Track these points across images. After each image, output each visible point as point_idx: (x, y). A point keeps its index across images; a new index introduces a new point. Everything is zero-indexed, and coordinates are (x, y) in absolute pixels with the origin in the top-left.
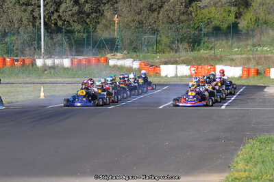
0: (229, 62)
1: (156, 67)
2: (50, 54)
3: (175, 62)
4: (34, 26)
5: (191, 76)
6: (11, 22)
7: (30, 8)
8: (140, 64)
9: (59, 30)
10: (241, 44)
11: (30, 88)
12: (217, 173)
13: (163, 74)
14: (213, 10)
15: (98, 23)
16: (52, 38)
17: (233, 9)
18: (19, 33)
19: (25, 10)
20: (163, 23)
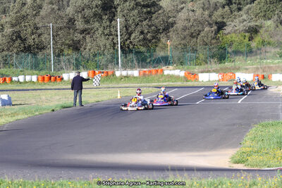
0: (245, 71)
1: (195, 75)
2: (125, 67)
3: (208, 72)
4: (114, 49)
5: (219, 81)
6: (99, 47)
7: (111, 37)
8: (185, 73)
9: (131, 51)
10: (253, 58)
11: (112, 91)
13: (200, 79)
14: (234, 35)
15: (156, 46)
16: (126, 57)
17: (247, 34)
18: (104, 55)
19: (108, 38)
20: (200, 45)
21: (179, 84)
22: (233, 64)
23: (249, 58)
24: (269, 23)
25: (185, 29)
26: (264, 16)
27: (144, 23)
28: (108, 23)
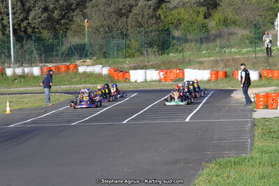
0: (198, 66)
1: (125, 73)
2: (20, 61)
3: (145, 68)
4: (4, 34)
5: (160, 81)
8: (109, 70)
9: (29, 37)
10: (210, 45)
13: (132, 79)
14: (182, 10)
15: (68, 29)
16: (22, 46)
17: (203, 9)
20: (132, 27)
22: (181, 55)
23: (204, 46)
25: (109, 3)
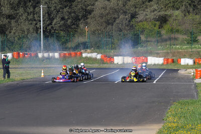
0: (156, 55)
1: (111, 58)
2: (47, 49)
4: (37, 33)
5: (132, 63)
6: (24, 31)
7: (35, 22)
8: (101, 56)
9: (52, 35)
10: (163, 44)
11: (35, 70)
12: (156, 123)
13: (115, 62)
14: (145, 23)
15: (76, 31)
16: (48, 41)
18: (28, 38)
19: (31, 24)
20: (115, 31)
21: (96, 65)
22: (146, 48)
23: (159, 44)
24: (177, 12)
25: (101, 16)
26: (173, 6)
27: (65, 10)
28: (32, 10)
